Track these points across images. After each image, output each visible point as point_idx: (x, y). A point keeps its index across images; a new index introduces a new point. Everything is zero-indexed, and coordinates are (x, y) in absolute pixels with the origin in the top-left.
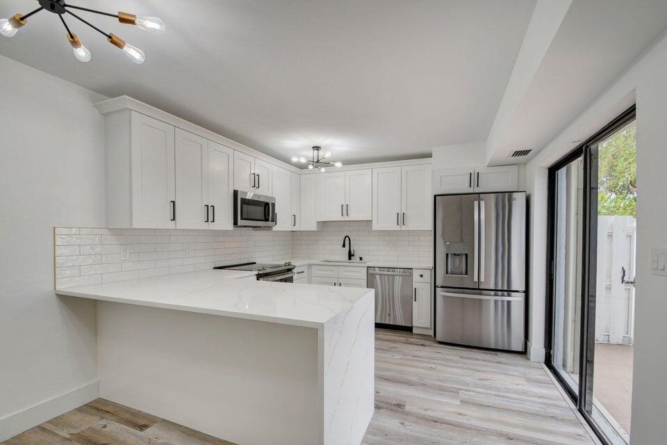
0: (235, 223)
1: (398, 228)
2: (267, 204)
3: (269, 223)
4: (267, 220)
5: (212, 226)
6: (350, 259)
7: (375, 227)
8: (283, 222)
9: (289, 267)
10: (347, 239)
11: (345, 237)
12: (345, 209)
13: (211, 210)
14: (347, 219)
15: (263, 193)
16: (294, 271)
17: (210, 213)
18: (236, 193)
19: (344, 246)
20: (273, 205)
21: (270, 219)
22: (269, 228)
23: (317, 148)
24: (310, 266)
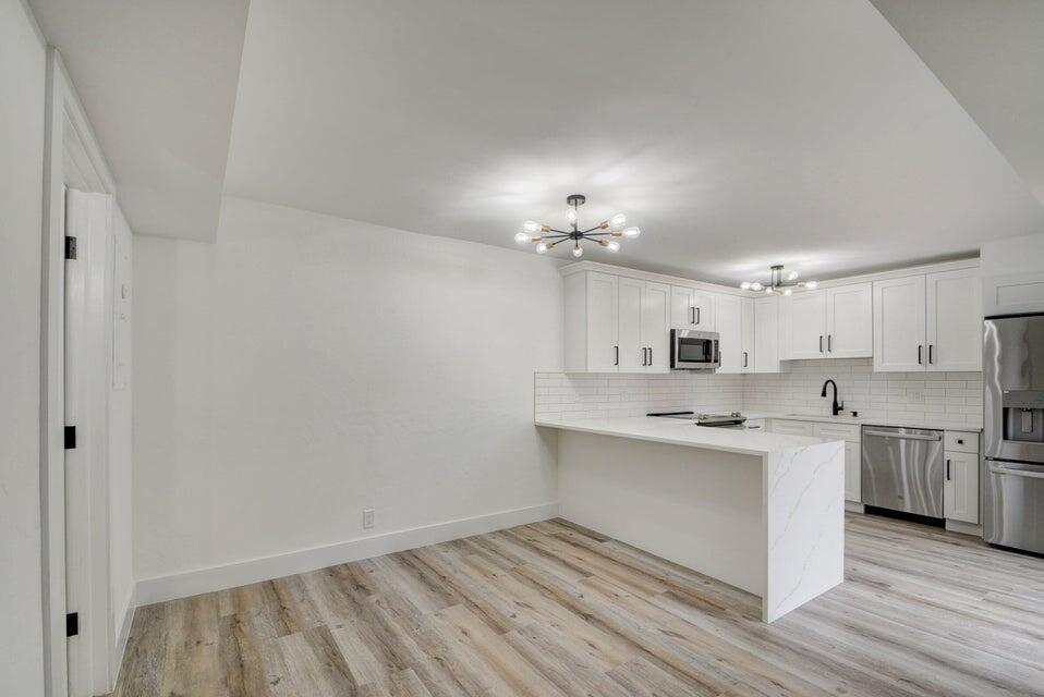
0: (672, 366)
1: (920, 368)
2: (709, 342)
3: (711, 365)
4: (709, 361)
5: (649, 370)
6: (835, 413)
7: (878, 367)
8: (729, 363)
9: (738, 419)
10: (830, 384)
11: (827, 383)
12: (826, 342)
13: (648, 351)
14: (829, 356)
15: (704, 329)
16: (744, 424)
17: (647, 355)
18: (673, 333)
19: (824, 394)
20: (717, 342)
21: (713, 359)
22: (711, 371)
23: (779, 267)
24: (767, 420)
